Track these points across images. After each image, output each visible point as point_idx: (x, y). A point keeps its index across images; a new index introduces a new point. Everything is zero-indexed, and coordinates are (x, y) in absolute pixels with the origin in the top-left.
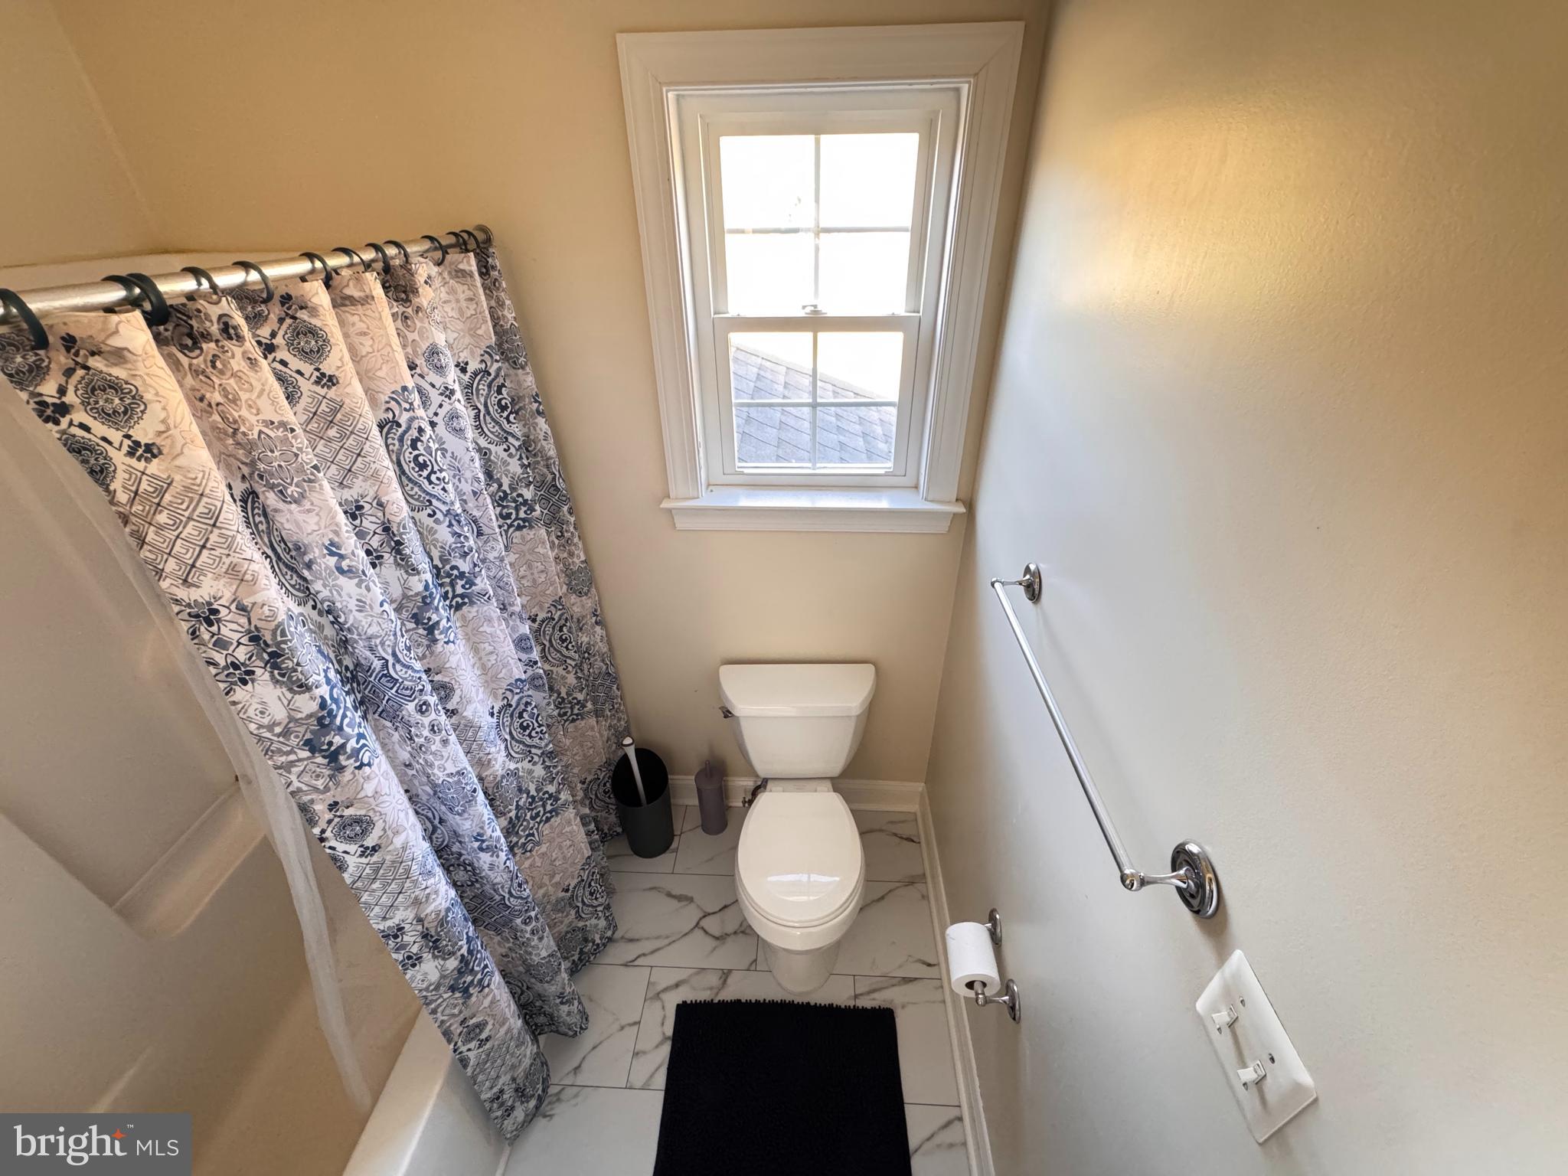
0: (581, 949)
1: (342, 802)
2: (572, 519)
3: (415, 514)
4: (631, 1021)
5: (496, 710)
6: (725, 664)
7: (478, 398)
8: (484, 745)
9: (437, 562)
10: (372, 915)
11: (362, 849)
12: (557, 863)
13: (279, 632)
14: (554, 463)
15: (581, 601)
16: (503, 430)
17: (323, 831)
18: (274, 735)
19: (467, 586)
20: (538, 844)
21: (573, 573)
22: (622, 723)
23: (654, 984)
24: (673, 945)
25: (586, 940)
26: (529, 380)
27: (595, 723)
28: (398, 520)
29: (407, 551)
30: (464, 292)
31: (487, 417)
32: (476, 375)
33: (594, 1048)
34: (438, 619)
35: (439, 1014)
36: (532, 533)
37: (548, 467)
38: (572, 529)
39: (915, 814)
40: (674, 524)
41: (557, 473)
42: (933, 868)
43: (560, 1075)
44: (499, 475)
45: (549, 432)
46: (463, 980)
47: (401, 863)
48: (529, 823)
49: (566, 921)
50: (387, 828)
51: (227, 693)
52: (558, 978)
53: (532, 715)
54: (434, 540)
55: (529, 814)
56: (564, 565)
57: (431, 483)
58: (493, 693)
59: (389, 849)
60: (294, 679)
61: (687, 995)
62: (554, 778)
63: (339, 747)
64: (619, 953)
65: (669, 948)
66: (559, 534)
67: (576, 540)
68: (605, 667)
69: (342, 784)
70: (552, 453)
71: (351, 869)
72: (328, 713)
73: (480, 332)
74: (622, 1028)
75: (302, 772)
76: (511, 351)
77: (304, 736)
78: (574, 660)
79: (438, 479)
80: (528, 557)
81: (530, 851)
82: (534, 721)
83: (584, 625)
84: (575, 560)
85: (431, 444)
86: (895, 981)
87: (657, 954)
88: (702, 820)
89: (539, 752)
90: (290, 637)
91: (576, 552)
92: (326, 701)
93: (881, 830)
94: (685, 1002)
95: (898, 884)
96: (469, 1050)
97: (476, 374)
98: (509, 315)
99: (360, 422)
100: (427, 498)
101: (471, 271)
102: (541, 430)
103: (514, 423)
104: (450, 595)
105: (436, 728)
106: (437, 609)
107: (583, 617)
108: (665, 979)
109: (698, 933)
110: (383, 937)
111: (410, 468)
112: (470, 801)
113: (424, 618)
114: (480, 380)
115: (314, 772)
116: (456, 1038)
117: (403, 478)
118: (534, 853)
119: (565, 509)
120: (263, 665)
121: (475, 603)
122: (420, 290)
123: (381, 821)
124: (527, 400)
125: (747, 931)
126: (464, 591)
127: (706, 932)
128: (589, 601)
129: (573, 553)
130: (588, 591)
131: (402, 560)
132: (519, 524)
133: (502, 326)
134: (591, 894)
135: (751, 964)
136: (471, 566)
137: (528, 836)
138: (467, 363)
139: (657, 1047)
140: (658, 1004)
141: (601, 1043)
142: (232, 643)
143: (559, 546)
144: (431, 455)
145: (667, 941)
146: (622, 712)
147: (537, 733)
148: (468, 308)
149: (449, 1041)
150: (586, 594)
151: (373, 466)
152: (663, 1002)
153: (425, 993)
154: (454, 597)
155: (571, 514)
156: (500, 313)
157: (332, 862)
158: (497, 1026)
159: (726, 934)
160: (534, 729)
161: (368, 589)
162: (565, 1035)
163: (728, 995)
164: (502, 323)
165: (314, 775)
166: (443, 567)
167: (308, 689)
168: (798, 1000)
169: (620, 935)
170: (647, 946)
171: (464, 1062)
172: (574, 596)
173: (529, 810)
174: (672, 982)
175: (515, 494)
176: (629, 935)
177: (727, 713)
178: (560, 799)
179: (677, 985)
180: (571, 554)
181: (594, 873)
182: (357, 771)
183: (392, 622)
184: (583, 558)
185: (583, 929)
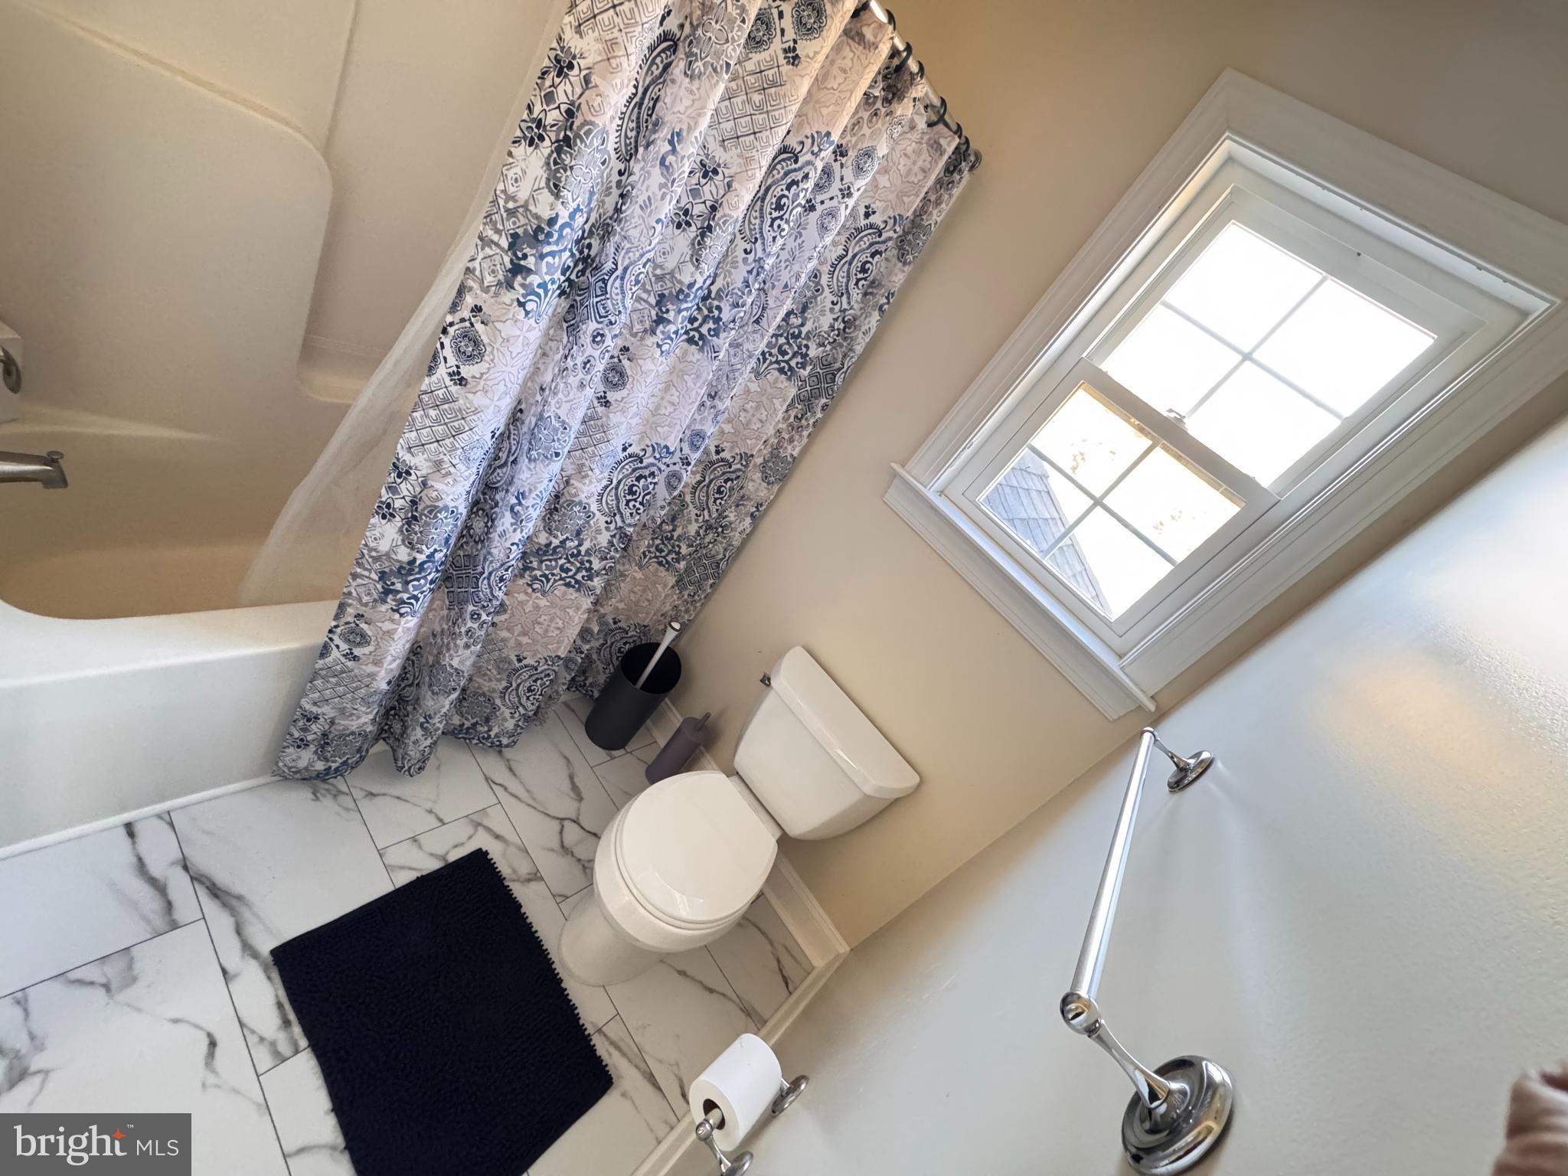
0: (477, 723)
1: (485, 313)
2: (819, 415)
3: (739, 237)
4: (441, 816)
5: (630, 450)
6: (804, 647)
7: (855, 245)
8: (597, 458)
9: (714, 289)
10: (406, 435)
11: (456, 371)
12: (538, 629)
13: (587, 128)
14: (852, 358)
15: (760, 484)
16: (847, 286)
17: (451, 324)
18: (504, 207)
19: (712, 333)
20: (544, 593)
21: (778, 456)
22: (686, 617)
23: (487, 815)
24: (533, 810)
25: (487, 720)
26: (898, 278)
27: (670, 585)
28: (727, 211)
29: (708, 241)
30: (924, 161)
31: (847, 266)
32: (871, 228)
33: (398, 798)
34: (671, 319)
35: (354, 584)
36: (786, 384)
37: (845, 356)
38: (811, 422)
39: (813, 968)
40: (886, 492)
41: (846, 367)
42: (777, 1026)
43: (357, 782)
44: (810, 316)
45: (873, 331)
46: (395, 580)
47: (463, 418)
48: (555, 568)
49: (493, 685)
50: (485, 377)
51: (514, 142)
52: (441, 698)
53: (646, 488)
54: (729, 272)
55: (563, 561)
56: (779, 442)
57: (771, 225)
58: (644, 435)
59: (468, 395)
60: (559, 175)
61: (496, 852)
62: (606, 559)
63: (525, 267)
64: (493, 765)
65: (526, 807)
66: (800, 416)
67: (805, 433)
68: (721, 556)
69: (499, 299)
70: (859, 349)
71: (434, 378)
72: (548, 232)
73: (905, 199)
74: (430, 812)
75: (490, 256)
76: (910, 243)
77: (518, 227)
78: (710, 516)
79: (779, 226)
80: (764, 399)
81: (534, 590)
82: (642, 494)
83: (743, 505)
84: (789, 447)
85: (802, 195)
86: (642, 1065)
87: (513, 801)
88: (653, 763)
89: (620, 524)
90: (588, 143)
91: (796, 443)
92: (556, 224)
93: (771, 943)
94: (486, 853)
95: (735, 998)
96: (338, 647)
97: (871, 226)
98: (936, 216)
99: (780, 111)
100: (758, 236)
101: (945, 150)
102: (869, 323)
103: (858, 289)
104: (696, 324)
105: (588, 366)
106: (680, 311)
107: (749, 499)
108: (496, 821)
109: (555, 826)
110: (394, 464)
111: (770, 200)
112: (546, 457)
113: (666, 306)
114: (870, 234)
115: (494, 265)
116: (343, 621)
117: (759, 203)
118: (534, 595)
119: (823, 401)
120: (553, 141)
121: (703, 352)
122: (906, 100)
123: (488, 365)
124: (883, 291)
125: (587, 871)
126: (707, 334)
127: (561, 832)
128: (765, 491)
129: (793, 441)
130: (773, 483)
131: (699, 244)
132: (784, 367)
133: (922, 219)
134: (529, 690)
135: (560, 896)
136: (731, 319)
137: (545, 576)
138: (874, 213)
139: (432, 855)
140: (470, 830)
141: (406, 801)
142: (555, 102)
143: (791, 425)
144: (793, 203)
145: (530, 801)
146: (695, 607)
147: (634, 506)
148: (916, 175)
149: (337, 617)
150: (768, 483)
151: (754, 152)
152: (474, 834)
153: (365, 552)
154: (696, 330)
155: (823, 409)
156: (931, 209)
157: (431, 359)
158: (372, 658)
159: (572, 853)
160: (635, 500)
161: (663, 198)
162: (396, 760)
163: (519, 891)
164: (924, 217)
165: (492, 267)
166: (713, 299)
167: (557, 196)
168: (558, 967)
169: (509, 757)
170: (514, 786)
171: (325, 651)
172: (760, 475)
173: (567, 558)
174: (498, 830)
175: (805, 342)
176: (514, 765)
177: (766, 681)
178: (592, 580)
179: (498, 837)
180: (791, 440)
181: (549, 675)
182: (516, 304)
183: (650, 245)
184: (795, 454)
185: (495, 708)
